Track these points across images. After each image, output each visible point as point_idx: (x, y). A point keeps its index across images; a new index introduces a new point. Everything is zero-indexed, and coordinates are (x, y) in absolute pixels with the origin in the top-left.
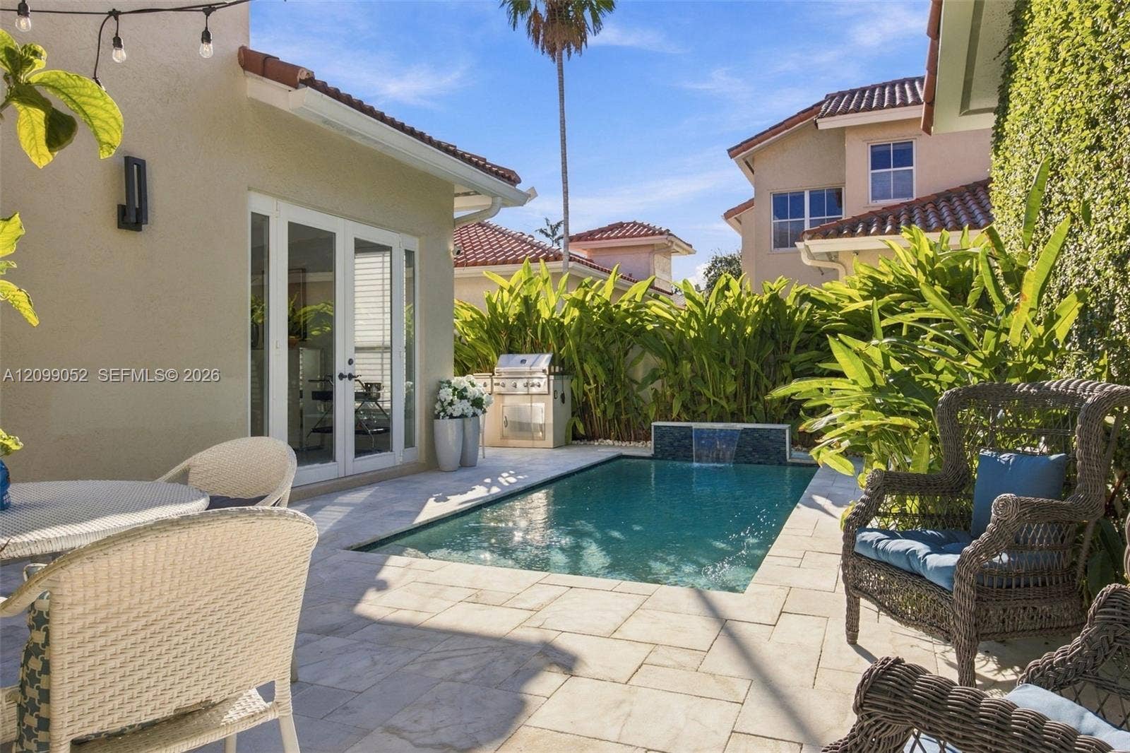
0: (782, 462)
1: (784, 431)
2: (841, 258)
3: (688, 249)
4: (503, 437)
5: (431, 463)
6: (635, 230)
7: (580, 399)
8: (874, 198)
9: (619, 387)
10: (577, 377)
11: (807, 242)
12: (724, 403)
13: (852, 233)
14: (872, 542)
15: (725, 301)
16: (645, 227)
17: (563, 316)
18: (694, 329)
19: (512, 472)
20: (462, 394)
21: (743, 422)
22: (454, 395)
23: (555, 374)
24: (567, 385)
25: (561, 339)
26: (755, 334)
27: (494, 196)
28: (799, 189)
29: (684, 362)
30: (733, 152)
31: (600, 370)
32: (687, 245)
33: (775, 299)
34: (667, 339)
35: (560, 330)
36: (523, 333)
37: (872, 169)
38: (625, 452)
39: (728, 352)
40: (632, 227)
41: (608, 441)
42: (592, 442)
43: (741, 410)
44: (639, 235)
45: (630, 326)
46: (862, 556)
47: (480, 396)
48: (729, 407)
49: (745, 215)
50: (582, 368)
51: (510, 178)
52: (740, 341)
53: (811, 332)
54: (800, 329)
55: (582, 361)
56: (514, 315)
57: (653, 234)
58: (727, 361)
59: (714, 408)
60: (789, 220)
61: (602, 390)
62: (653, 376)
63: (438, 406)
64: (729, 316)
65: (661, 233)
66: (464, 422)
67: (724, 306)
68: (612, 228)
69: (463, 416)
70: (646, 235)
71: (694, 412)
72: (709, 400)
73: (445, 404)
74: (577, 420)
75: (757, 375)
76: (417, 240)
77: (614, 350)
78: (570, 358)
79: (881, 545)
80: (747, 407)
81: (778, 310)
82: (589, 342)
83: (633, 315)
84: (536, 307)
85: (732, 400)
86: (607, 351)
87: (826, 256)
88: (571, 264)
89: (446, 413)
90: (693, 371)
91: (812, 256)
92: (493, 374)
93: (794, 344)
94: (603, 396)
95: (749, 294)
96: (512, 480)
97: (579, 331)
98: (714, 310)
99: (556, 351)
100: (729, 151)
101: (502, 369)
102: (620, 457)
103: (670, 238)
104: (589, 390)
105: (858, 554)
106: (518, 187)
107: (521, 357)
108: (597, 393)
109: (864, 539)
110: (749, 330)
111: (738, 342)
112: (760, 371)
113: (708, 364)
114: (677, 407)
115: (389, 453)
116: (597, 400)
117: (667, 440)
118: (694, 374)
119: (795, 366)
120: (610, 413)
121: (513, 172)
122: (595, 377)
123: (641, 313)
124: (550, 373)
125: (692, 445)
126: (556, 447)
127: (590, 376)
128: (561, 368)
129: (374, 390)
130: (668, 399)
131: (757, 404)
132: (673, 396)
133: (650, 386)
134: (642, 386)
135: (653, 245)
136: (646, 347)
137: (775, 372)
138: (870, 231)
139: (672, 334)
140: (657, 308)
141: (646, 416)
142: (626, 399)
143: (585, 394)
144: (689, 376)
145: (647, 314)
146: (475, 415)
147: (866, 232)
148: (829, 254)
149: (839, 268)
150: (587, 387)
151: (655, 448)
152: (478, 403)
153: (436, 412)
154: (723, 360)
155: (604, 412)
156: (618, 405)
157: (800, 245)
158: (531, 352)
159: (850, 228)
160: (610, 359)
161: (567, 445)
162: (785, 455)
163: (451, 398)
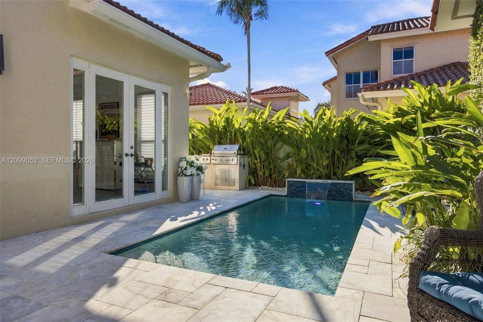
0: (350, 199)
1: (352, 184)
2: (379, 101)
3: (306, 99)
4: (216, 184)
5: (176, 198)
6: (282, 90)
7: (253, 167)
8: (394, 73)
9: (271, 161)
10: (251, 156)
11: (363, 93)
12: (321, 170)
13: (385, 89)
14: (435, 285)
15: (323, 121)
16: (287, 88)
17: (245, 127)
18: (308, 134)
19: (215, 203)
20: (191, 164)
21: (331, 179)
22: (187, 164)
23: (240, 155)
24: (246, 160)
25: (244, 139)
26: (338, 136)
27: (208, 66)
28: (358, 71)
29: (303, 150)
30: (328, 53)
31: (262, 153)
32: (306, 97)
33: (348, 119)
34: (294, 139)
35: (243, 134)
36: (226, 135)
37: (394, 60)
38: (274, 193)
39: (324, 145)
40: (281, 89)
41: (266, 187)
42: (258, 187)
43: (330, 173)
44: (284, 92)
45: (277, 132)
46: (425, 293)
47: (201, 165)
48: (324, 172)
49: (332, 84)
50: (254, 152)
51: (218, 58)
52: (330, 140)
53: (366, 135)
54: (361, 134)
55: (254, 148)
56: (222, 126)
57: (290, 92)
58: (324, 149)
59: (317, 172)
60: (353, 85)
61: (263, 163)
62: (288, 156)
63: (180, 170)
64: (325, 128)
65: (294, 91)
66: (192, 178)
67: (322, 123)
68: (272, 89)
69: (191, 175)
70: (287, 92)
71: (307, 174)
72: (315, 168)
73: (183, 169)
74: (251, 176)
75: (338, 157)
76: (169, 87)
77: (269, 143)
78: (248, 147)
79: (443, 289)
80: (333, 172)
81: (349, 125)
82: (257, 140)
83: (278, 127)
84: (232, 122)
85: (326, 168)
86: (266, 144)
87: (371, 99)
88: (251, 104)
89: (183, 173)
90: (307, 154)
91: (365, 100)
92: (211, 155)
93: (357, 141)
94: (263, 165)
95: (335, 117)
96: (214, 208)
97: (252, 134)
98: (317, 125)
99: (241, 144)
100: (326, 53)
101: (215, 152)
102: (271, 195)
103: (298, 93)
104: (257, 162)
105: (422, 291)
106: (222, 62)
107: (224, 146)
108: (261, 164)
109: (427, 281)
110: (335, 134)
111: (329, 140)
112: (340, 154)
113: (315, 151)
114: (299, 171)
115: (154, 193)
116: (261, 168)
117: (293, 188)
118: (307, 156)
119: (358, 152)
120: (267, 174)
121: (219, 55)
122: (260, 157)
123: (282, 126)
124: (238, 154)
125: (305, 190)
126: (241, 189)
127: (257, 156)
128: (243, 152)
129: (149, 162)
130: (295, 167)
131: (339, 170)
132: (297, 166)
133: (286, 161)
134: (283, 160)
135: (290, 96)
136: (284, 142)
137: (347, 155)
138: (394, 87)
139: (297, 136)
140: (289, 124)
141: (284, 175)
142: (275, 167)
143: (255, 164)
144: (305, 156)
145: (284, 126)
146: (198, 174)
147: (392, 88)
148: (373, 99)
149: (378, 106)
150: (256, 161)
151: (288, 191)
152: (200, 169)
153: (179, 173)
154: (322, 149)
155: (264, 173)
156: (270, 170)
157: (359, 95)
158: (230, 144)
159: (384, 86)
160: (268, 148)
161: (246, 188)
162: (352, 196)
163: (186, 166)
